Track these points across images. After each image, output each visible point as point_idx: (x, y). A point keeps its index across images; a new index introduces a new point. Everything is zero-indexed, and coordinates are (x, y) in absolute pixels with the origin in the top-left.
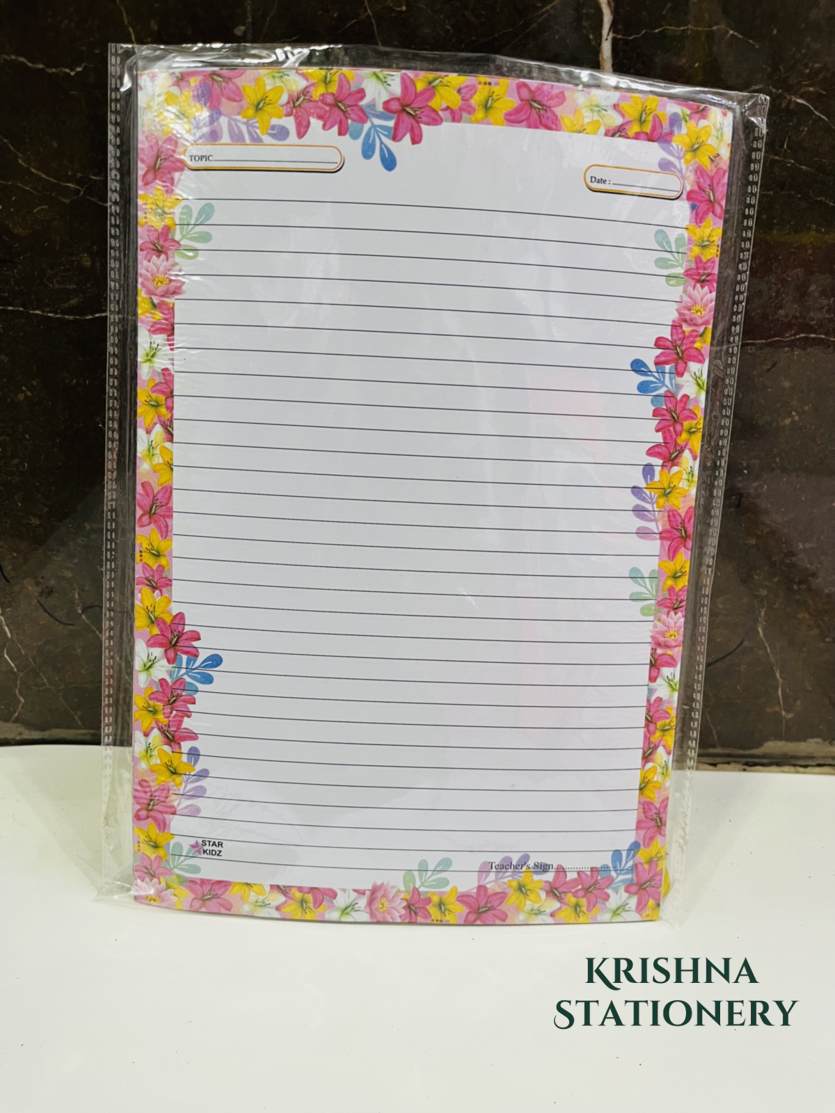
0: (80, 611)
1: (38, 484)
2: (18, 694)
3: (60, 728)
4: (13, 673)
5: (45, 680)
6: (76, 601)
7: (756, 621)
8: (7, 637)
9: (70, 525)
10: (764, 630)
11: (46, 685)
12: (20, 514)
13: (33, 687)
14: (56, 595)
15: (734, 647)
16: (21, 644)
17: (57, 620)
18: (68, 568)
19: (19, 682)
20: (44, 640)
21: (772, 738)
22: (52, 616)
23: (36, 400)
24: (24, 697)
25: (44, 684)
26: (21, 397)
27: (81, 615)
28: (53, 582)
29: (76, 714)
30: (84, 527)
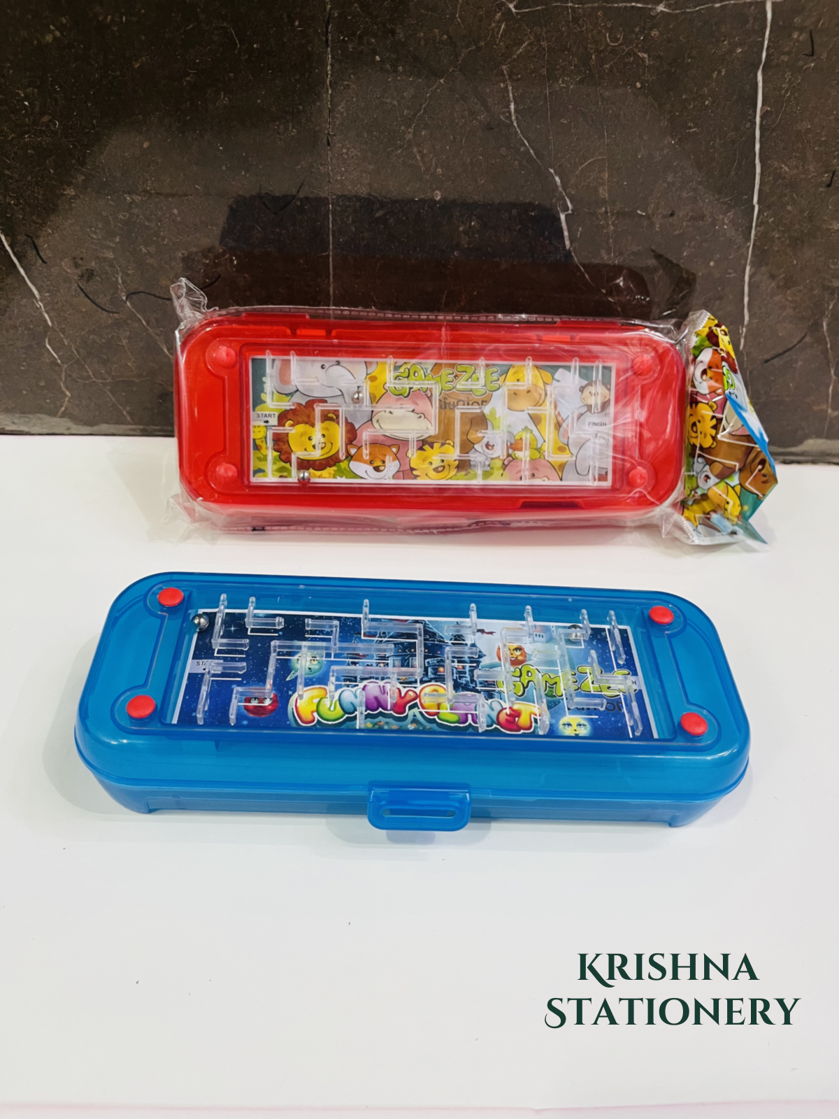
0: (124, 298)
1: (71, 147)
2: (64, 389)
3: (109, 423)
4: (59, 365)
5: (91, 373)
6: (120, 287)
7: (823, 313)
8: (48, 326)
9: (109, 197)
10: (828, 325)
11: (91, 378)
12: (54, 183)
13: (78, 380)
14: (98, 278)
15: (795, 342)
16: (63, 334)
17: (98, 306)
18: (109, 247)
19: (63, 376)
20: (87, 330)
21: (813, 436)
22: (94, 303)
23: (66, 42)
24: (69, 391)
25: (89, 376)
26: (49, 38)
27: (126, 303)
28: (93, 264)
29: (125, 408)
30: (125, 199)
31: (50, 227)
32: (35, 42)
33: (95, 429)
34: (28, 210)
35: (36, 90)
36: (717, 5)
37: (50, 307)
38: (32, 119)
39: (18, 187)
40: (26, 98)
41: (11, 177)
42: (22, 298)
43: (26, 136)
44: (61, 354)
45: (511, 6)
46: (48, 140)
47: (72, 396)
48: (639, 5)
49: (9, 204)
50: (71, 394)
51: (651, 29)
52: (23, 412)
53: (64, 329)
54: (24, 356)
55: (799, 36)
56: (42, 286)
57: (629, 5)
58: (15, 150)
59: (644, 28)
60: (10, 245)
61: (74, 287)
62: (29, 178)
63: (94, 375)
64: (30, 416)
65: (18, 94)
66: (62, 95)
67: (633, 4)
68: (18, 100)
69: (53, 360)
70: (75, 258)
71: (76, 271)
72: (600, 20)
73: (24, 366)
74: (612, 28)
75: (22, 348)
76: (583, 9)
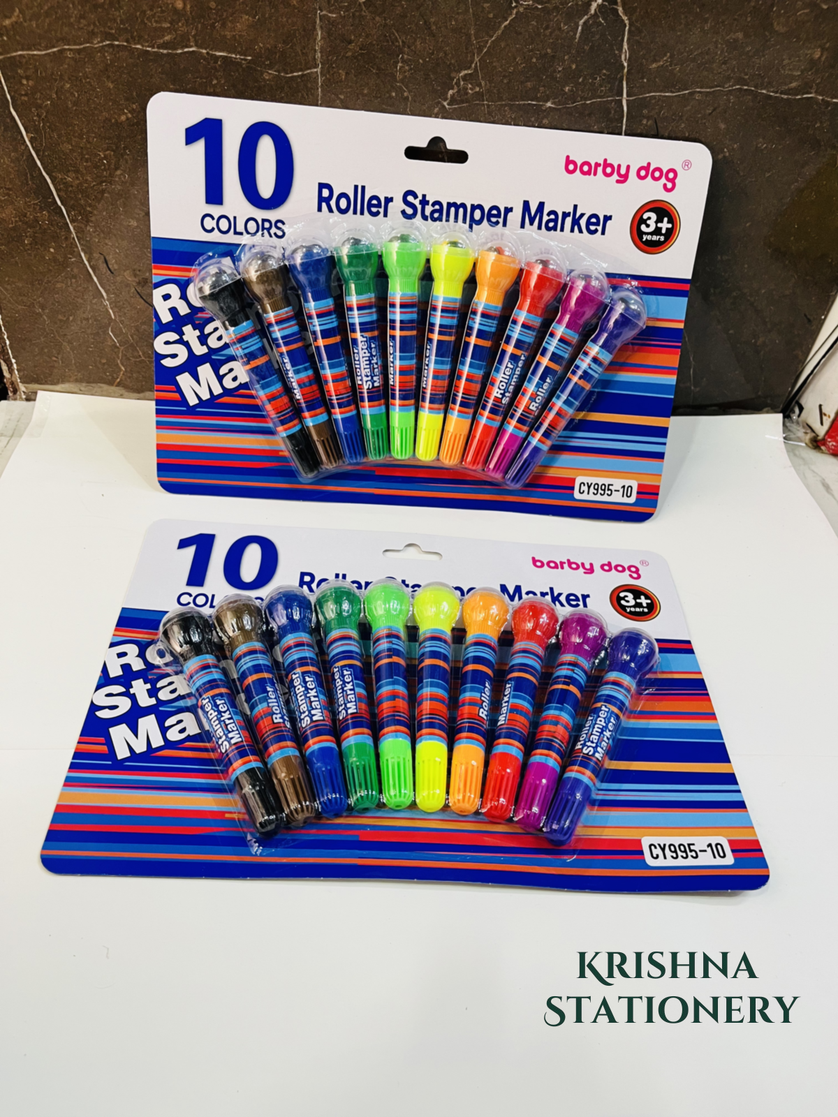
31: (117, 247)
32: (113, 121)
33: (141, 395)
34: (102, 235)
35: (112, 153)
36: (588, 102)
37: (114, 304)
38: (108, 172)
39: (96, 220)
40: (105, 158)
41: (91, 213)
42: (94, 298)
43: (104, 184)
44: (119, 339)
45: (445, 104)
46: (119, 187)
47: (126, 371)
48: (534, 103)
49: (89, 231)
50: (125, 369)
51: (543, 119)
52: (88, 382)
53: (123, 321)
54: (92, 340)
55: (647, 122)
56: (109, 290)
57: (526, 102)
58: (95, 194)
59: (538, 118)
60: (89, 261)
61: (132, 291)
62: (105, 213)
63: (143, 355)
64: (93, 385)
65: (99, 155)
66: (131, 157)
67: (530, 102)
68: (99, 159)
69: (113, 343)
70: (134, 270)
71: (134, 279)
72: (507, 113)
73: (91, 348)
74: (515, 117)
75: (91, 334)
76: (496, 106)
